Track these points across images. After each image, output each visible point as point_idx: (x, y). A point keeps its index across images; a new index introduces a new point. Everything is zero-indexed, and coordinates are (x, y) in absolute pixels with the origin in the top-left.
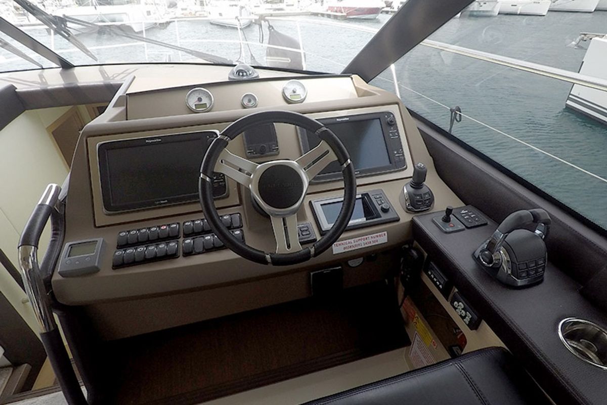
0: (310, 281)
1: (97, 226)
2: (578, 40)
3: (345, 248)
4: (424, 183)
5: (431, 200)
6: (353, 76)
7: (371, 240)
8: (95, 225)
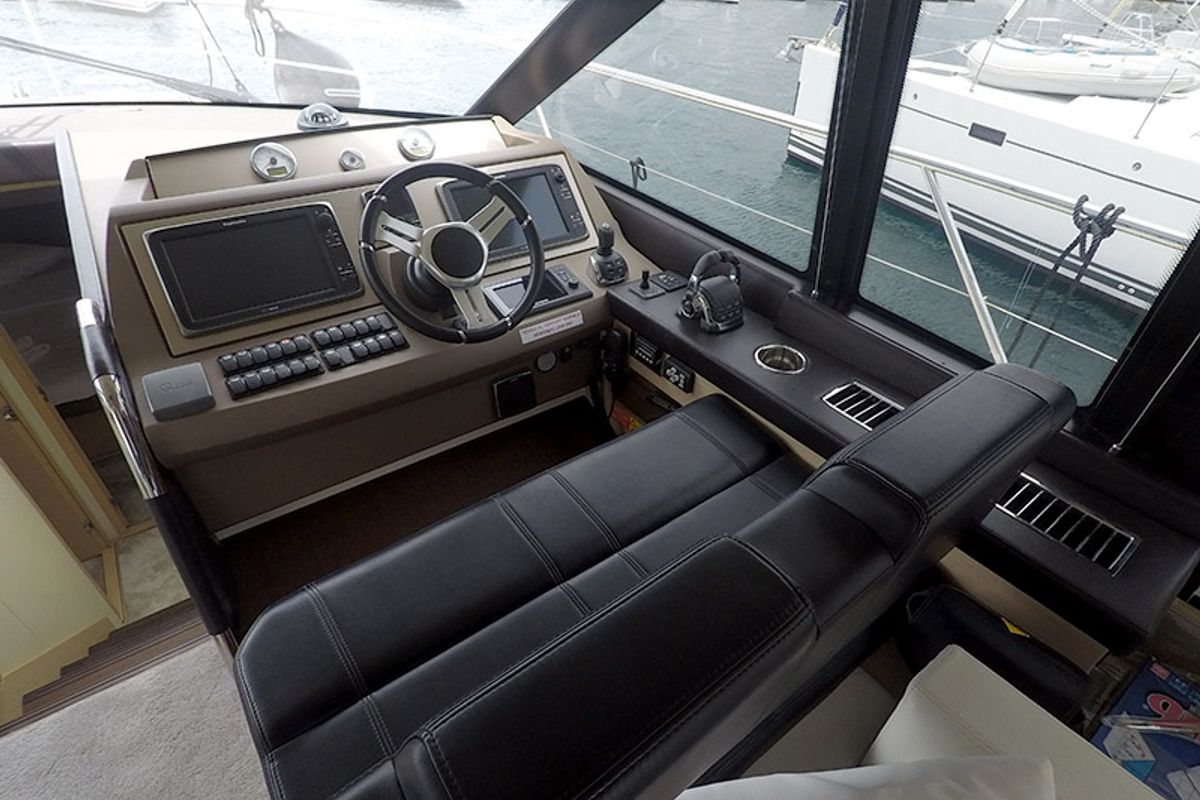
0: (493, 393)
1: (174, 354)
2: (788, 48)
3: (536, 335)
4: (613, 248)
5: (625, 268)
6: (495, 118)
7: (563, 322)
8: (171, 355)
